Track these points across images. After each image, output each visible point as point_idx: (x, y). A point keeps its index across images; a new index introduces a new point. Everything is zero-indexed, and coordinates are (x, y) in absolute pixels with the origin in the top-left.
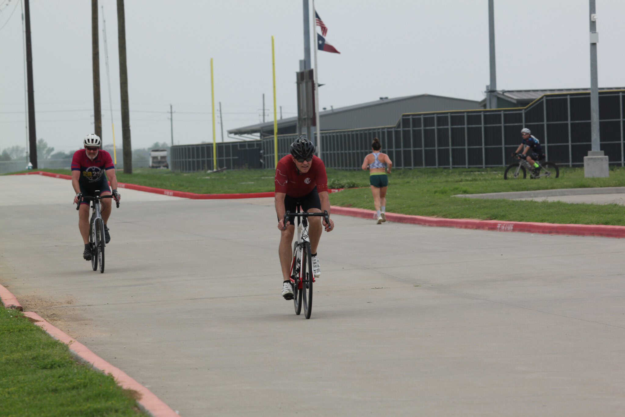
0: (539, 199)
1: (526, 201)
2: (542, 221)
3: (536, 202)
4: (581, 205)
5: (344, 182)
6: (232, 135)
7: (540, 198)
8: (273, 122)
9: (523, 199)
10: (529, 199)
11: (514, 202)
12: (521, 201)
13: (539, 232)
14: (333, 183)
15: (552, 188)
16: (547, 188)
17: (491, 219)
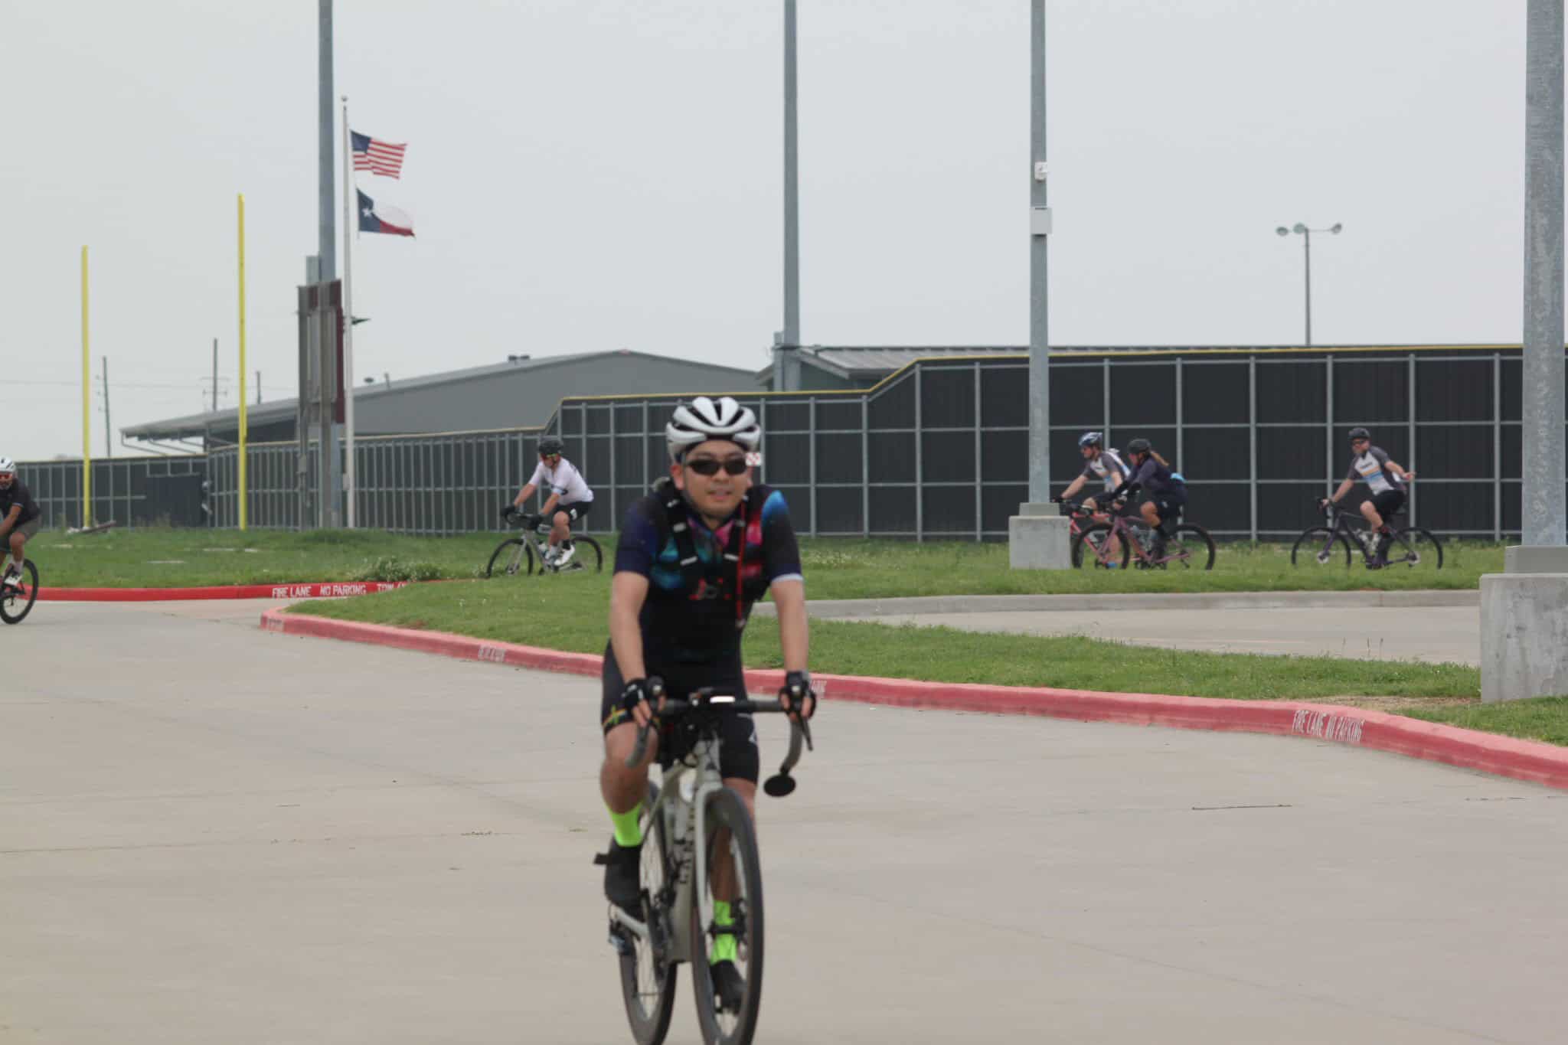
0: (894, 621)
1: (860, 623)
2: (899, 674)
3: (885, 627)
4: (995, 636)
5: (410, 565)
6: (134, 441)
7: (895, 616)
8: (236, 410)
9: (855, 620)
10: (870, 619)
11: (830, 624)
12: (849, 624)
13: (889, 702)
14: (382, 567)
15: (928, 593)
16: (914, 593)
17: (772, 668)
